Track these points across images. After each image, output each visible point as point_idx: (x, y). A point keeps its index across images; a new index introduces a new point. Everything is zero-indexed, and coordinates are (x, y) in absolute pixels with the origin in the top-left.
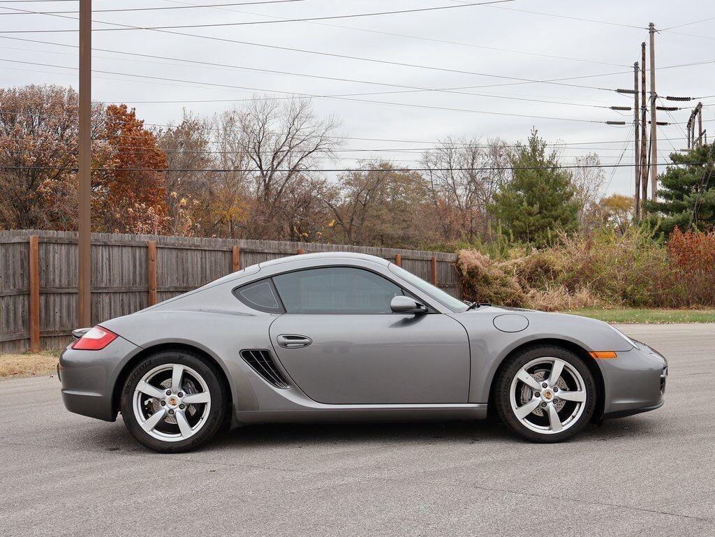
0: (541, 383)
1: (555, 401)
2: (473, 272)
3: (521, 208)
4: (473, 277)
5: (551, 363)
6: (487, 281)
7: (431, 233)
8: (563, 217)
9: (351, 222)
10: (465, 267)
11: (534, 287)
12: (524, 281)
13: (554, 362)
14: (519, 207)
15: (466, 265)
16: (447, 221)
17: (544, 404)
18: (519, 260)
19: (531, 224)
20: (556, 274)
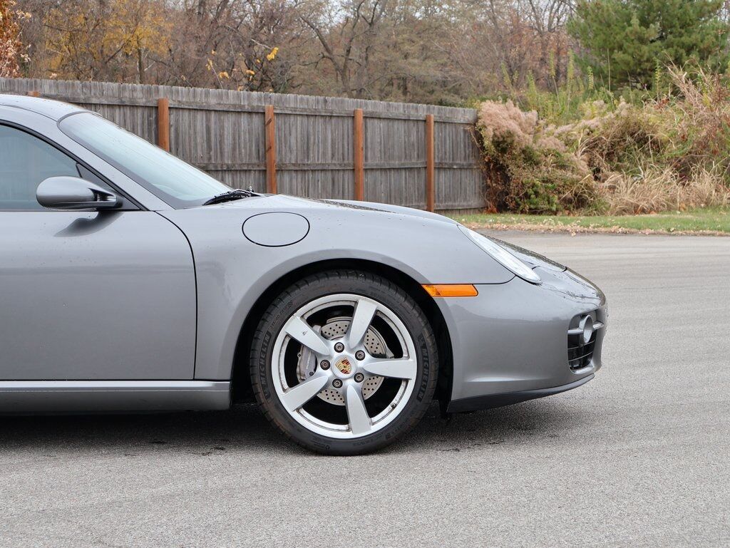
0: (333, 343)
1: (358, 377)
2: (504, 144)
3: (628, 29)
4: (503, 151)
5: (353, 304)
6: (529, 158)
7: (483, 75)
8: (702, 46)
9: (348, 55)
10: (488, 133)
11: (618, 169)
12: (600, 161)
13: (356, 303)
14: (623, 28)
15: (490, 129)
16: (513, 53)
17: (338, 382)
18: (593, 123)
19: (645, 59)
20: (658, 146)
